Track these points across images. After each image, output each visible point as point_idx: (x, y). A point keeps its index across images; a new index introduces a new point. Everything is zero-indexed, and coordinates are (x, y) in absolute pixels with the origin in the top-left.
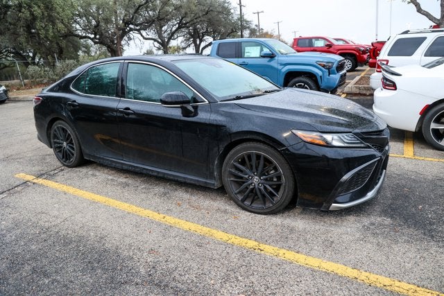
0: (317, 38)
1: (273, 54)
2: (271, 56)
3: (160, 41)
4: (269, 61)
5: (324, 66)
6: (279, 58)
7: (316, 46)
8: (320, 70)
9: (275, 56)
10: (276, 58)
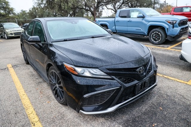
0: (187, 7)
1: (144, 16)
2: (143, 17)
3: (114, 10)
4: (142, 20)
5: (170, 23)
6: (146, 18)
7: (184, 11)
8: (168, 25)
9: (145, 17)
10: (145, 18)
